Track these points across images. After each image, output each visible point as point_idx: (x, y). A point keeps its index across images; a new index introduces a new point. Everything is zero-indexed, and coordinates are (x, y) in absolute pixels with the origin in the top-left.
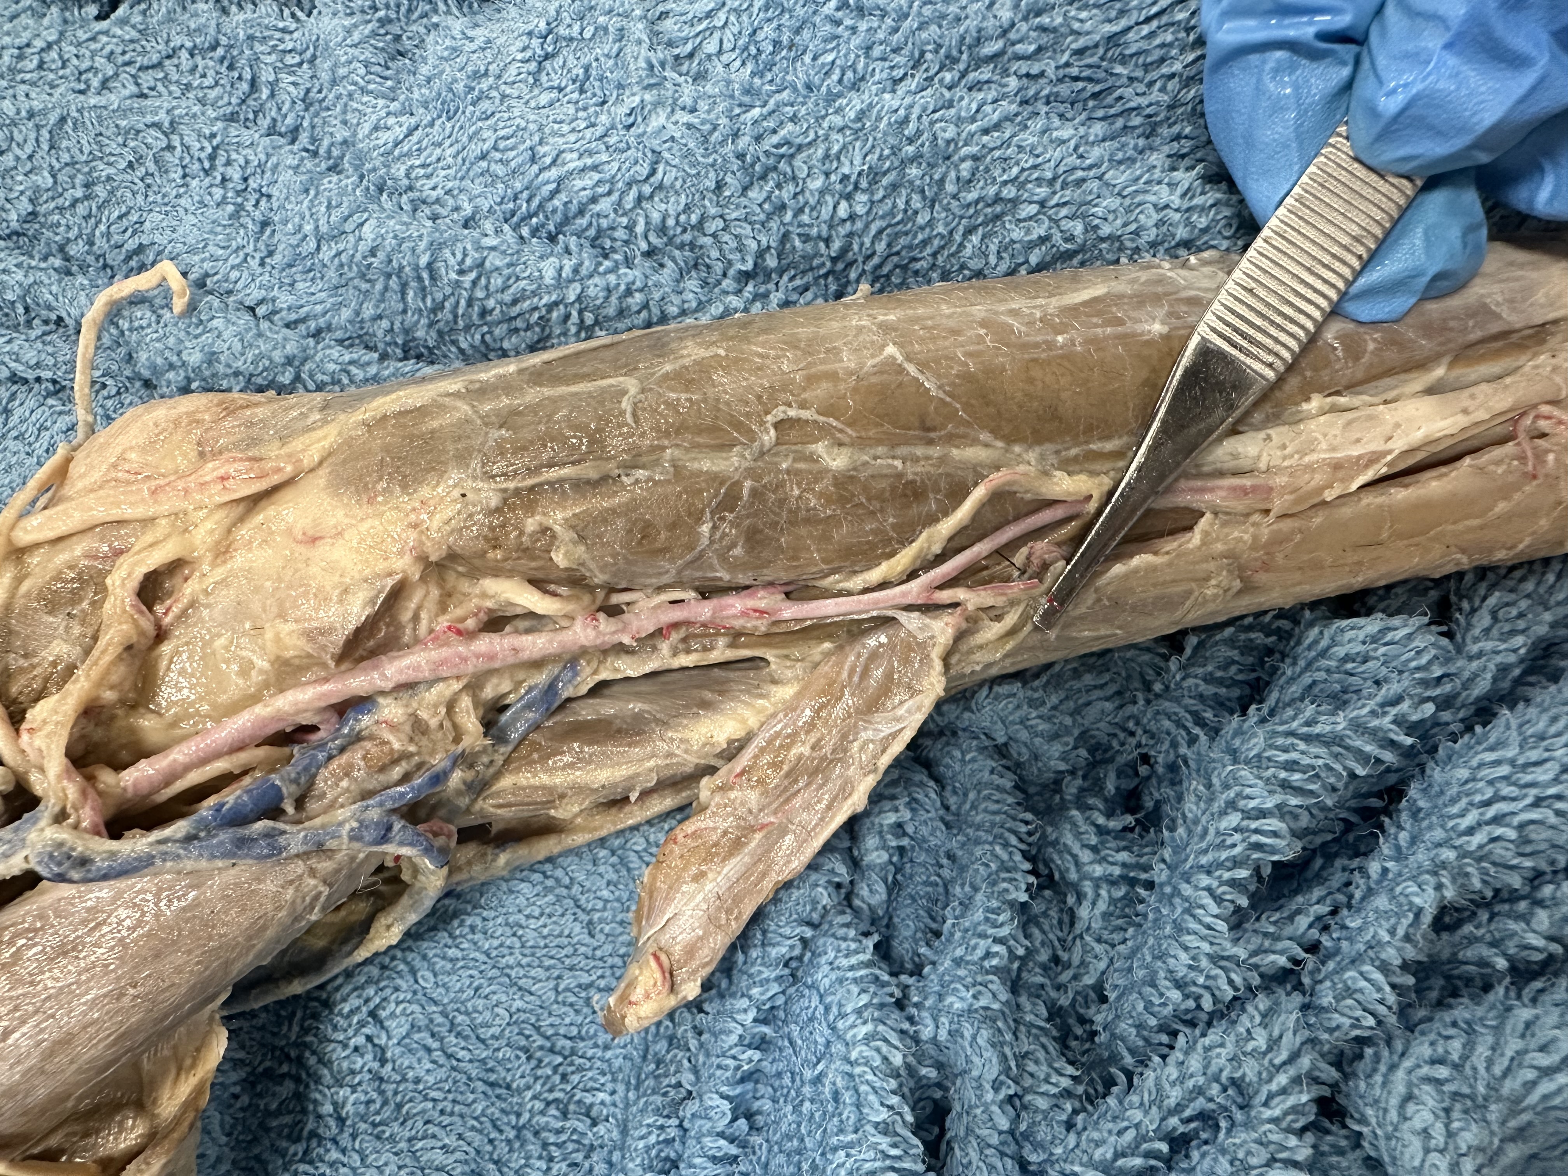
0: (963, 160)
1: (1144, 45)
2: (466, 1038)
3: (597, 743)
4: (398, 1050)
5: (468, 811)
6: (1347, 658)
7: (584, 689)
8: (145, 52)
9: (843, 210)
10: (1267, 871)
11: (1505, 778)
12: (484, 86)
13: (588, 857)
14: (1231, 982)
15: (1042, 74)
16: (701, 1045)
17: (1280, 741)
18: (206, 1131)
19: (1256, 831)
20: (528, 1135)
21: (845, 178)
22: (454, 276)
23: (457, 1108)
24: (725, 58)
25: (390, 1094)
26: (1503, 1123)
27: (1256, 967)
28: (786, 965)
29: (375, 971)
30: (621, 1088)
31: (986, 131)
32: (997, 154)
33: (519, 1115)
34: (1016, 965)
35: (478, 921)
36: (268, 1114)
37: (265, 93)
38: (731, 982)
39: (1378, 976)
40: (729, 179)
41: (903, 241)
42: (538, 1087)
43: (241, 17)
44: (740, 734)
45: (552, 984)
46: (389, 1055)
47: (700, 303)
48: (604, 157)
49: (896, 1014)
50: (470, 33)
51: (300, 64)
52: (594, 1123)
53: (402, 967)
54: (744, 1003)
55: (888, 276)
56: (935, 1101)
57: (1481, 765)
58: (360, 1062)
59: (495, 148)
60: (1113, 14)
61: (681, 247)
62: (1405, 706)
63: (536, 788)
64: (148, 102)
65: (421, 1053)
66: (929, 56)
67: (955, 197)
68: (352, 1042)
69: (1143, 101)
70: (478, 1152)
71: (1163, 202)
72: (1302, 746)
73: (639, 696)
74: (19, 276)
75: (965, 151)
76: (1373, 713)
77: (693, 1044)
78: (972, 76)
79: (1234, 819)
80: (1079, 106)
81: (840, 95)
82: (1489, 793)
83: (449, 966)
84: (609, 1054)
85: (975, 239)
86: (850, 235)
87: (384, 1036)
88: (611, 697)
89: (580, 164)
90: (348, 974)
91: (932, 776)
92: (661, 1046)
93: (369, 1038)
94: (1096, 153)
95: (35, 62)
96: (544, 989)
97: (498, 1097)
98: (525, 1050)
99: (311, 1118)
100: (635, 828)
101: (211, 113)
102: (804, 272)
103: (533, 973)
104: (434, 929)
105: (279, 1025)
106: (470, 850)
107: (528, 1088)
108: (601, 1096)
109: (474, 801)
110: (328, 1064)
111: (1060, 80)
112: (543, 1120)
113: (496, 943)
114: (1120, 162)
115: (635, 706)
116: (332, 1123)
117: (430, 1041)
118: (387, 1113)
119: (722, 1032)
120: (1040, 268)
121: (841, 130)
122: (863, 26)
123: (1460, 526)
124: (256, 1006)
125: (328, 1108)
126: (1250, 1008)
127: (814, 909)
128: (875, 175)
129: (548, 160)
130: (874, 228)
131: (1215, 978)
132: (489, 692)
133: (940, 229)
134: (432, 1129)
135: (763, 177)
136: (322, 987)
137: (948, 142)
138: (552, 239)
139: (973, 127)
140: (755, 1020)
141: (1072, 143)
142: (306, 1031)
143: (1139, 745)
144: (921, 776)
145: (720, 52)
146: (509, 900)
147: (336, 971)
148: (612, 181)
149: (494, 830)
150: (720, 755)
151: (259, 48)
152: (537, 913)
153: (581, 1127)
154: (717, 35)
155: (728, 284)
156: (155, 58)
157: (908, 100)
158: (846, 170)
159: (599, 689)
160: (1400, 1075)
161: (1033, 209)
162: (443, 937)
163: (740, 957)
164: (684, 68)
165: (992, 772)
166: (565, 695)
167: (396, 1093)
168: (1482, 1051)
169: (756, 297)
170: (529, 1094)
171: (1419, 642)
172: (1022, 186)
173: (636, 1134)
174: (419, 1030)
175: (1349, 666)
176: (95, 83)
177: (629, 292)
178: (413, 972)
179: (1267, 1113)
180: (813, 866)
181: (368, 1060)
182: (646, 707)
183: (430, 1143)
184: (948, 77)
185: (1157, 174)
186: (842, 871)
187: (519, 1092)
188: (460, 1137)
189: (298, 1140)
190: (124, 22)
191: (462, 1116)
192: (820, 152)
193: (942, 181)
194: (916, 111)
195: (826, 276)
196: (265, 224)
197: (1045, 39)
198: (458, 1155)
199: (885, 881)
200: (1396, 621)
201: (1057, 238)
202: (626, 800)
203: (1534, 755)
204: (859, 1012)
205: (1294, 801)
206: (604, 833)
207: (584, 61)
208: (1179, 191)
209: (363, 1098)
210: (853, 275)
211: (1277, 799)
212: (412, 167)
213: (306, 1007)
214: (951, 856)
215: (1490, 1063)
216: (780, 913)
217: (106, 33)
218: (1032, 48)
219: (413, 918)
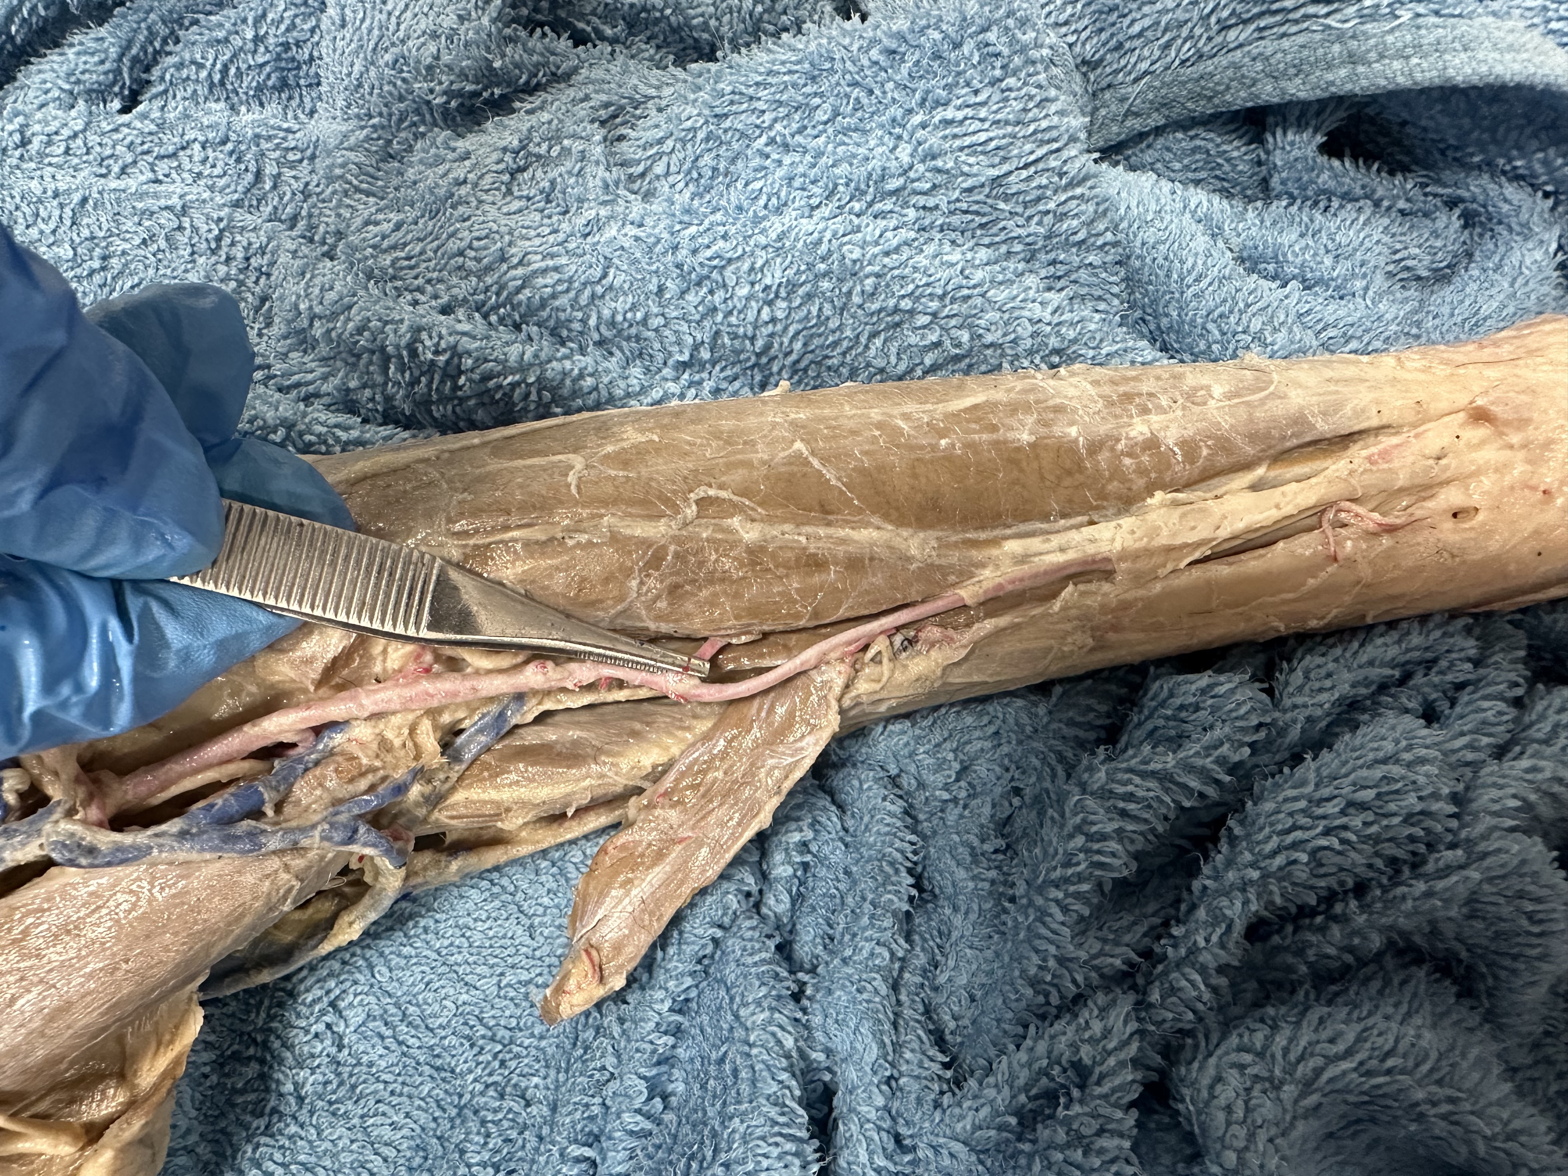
0: (867, 277)
1: (1022, 187)
2: (416, 1027)
3: (541, 764)
4: (354, 1037)
5: (425, 821)
6: (1182, 707)
7: (530, 718)
8: (161, 144)
9: (765, 314)
10: (1107, 888)
11: (1302, 811)
12: (463, 191)
13: (530, 866)
14: (1074, 981)
15: (937, 207)
16: (624, 1032)
17: (1120, 776)
18: (179, 1104)
19: (1099, 852)
20: (468, 1112)
21: (767, 288)
22: (430, 356)
23: (406, 1089)
24: (671, 179)
25: (345, 1076)
26: (1296, 1102)
27: (1096, 968)
28: (699, 962)
29: (336, 966)
30: (552, 1073)
31: (887, 254)
32: (896, 272)
33: (461, 1096)
34: (897, 965)
35: (431, 923)
36: (235, 1091)
37: (268, 186)
38: (651, 977)
39: (1197, 978)
40: (669, 284)
41: (816, 342)
42: (479, 1071)
43: (250, 117)
44: (663, 759)
45: (495, 980)
46: (346, 1041)
47: (643, 387)
48: (564, 260)
49: (791, 1005)
50: (453, 144)
51: (301, 161)
52: (528, 1104)
53: (361, 962)
54: (660, 994)
55: (805, 370)
56: (825, 1084)
57: (1286, 800)
58: (319, 1047)
59: (470, 247)
60: (997, 160)
61: (628, 339)
62: (1225, 749)
63: (485, 802)
64: (162, 188)
65: (376, 1040)
66: (841, 188)
67: (860, 306)
68: (313, 1029)
69: (1022, 232)
70: (423, 1129)
71: (1036, 317)
72: (1137, 780)
73: (578, 724)
75: (869, 269)
76: (1197, 754)
77: (616, 1030)
78: (878, 207)
79: (1080, 840)
80: (968, 234)
81: (764, 218)
82: (1290, 822)
83: (403, 962)
84: (543, 1043)
85: (878, 342)
86: (772, 335)
87: (342, 1024)
88: (554, 725)
89: (543, 264)
90: (312, 968)
91: (834, 802)
92: (590, 1034)
93: (329, 1026)
94: (978, 275)
95: (62, 149)
96: (489, 985)
97: (444, 1080)
98: (469, 1038)
99: (274, 1097)
100: (573, 842)
101: (219, 200)
102: (733, 364)
103: (478, 970)
104: (391, 929)
105: (248, 1012)
106: (426, 858)
107: (470, 1072)
108: (535, 1080)
109: (430, 812)
110: (290, 1048)
111: (952, 213)
112: (483, 1100)
113: (446, 943)
114: (1001, 283)
115: (574, 734)
116: (292, 1100)
117: (383, 1029)
118: (342, 1092)
119: (642, 1020)
120: (933, 369)
121: (765, 248)
122: (787, 160)
123: (1276, 599)
124: (229, 992)
125: (289, 1087)
126: (1090, 1003)
127: (725, 914)
128: (792, 286)
129: (515, 261)
130: (792, 330)
131: (1060, 977)
132: (446, 718)
133: (848, 333)
134: (382, 1108)
135: (699, 284)
136: (287, 978)
137: (854, 262)
138: (517, 327)
139: (877, 250)
140: (671, 1010)
141: (959, 267)
142: (271, 1018)
143: (1012, 779)
144: (824, 801)
145: (667, 174)
146: (459, 905)
147: (301, 963)
148: (570, 281)
149: (448, 840)
150: (646, 778)
151: (264, 145)
152: (484, 917)
153: (516, 1108)
154: (665, 159)
155: (667, 372)
156: (171, 149)
157: (821, 226)
158: (768, 281)
159: (543, 718)
160: (1213, 1061)
161: (926, 319)
162: (399, 936)
163: (659, 954)
164: (636, 186)
165: (884, 799)
166: (514, 721)
167: (351, 1075)
168: (1281, 1041)
169: (691, 384)
170: (470, 1078)
171: (1239, 697)
172: (918, 299)
173: (564, 1111)
174: (375, 1019)
175: (1184, 714)
176: (116, 169)
177: (581, 376)
178: (371, 967)
179: (1098, 1090)
180: (724, 876)
181: (327, 1045)
182: (584, 734)
183: (379, 1120)
184: (857, 206)
185: (1031, 293)
186: (750, 882)
187: (462, 1075)
188: (407, 1115)
189: (262, 1115)
190: (144, 116)
191: (410, 1097)
192: (746, 266)
193: (850, 293)
194: (828, 235)
195: (752, 367)
196: (264, 299)
197: (940, 179)
198: (405, 1132)
199: (790, 892)
200: (1222, 678)
201: (948, 343)
202: (564, 815)
203: (1326, 792)
204: (758, 1002)
205: (1130, 827)
206: (545, 845)
207: (550, 175)
208: (1050, 309)
209: (321, 1079)
210: (775, 369)
211: (1115, 825)
212: (398, 259)
213: (273, 997)
214: (847, 873)
215: (1286, 1051)
216: (695, 917)
217: (128, 125)
218: (928, 186)
219: (373, 916)
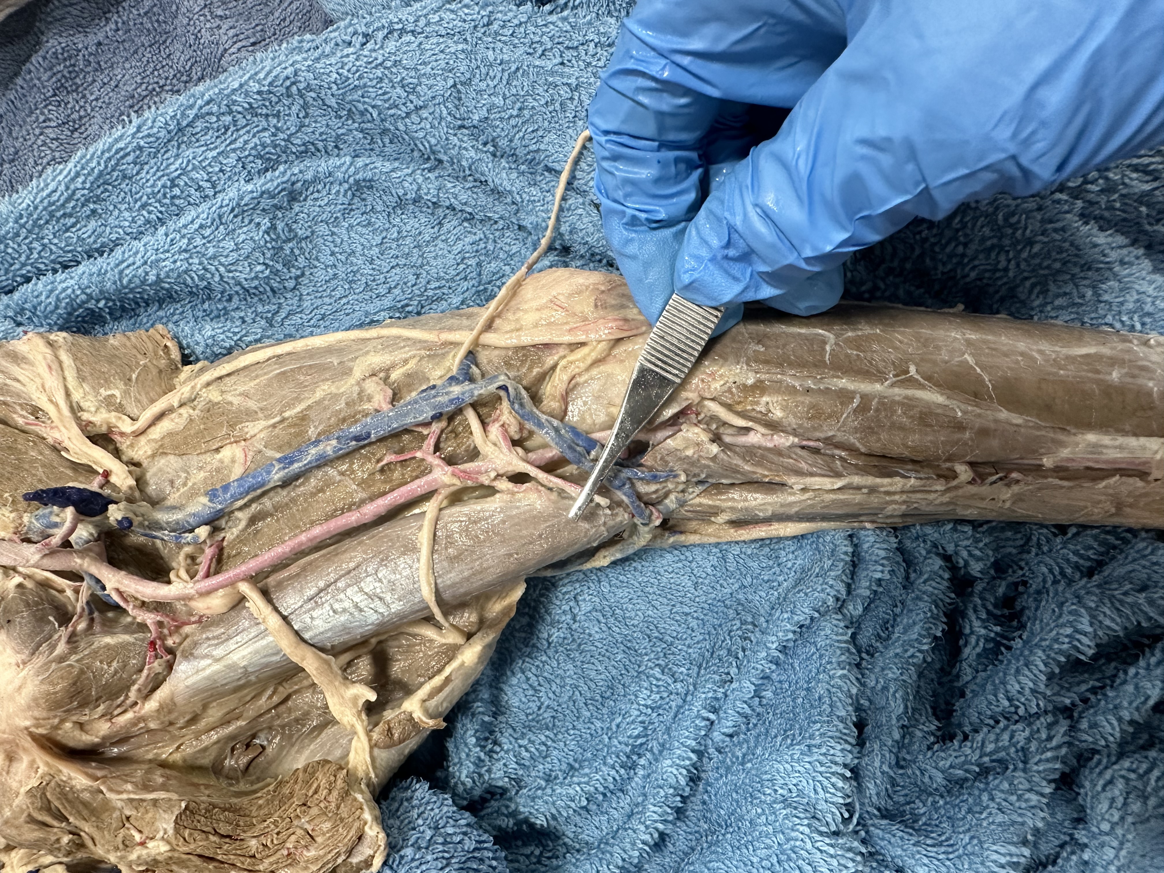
2: (619, 622)
4: (583, 618)
10: (1073, 661)
13: (706, 550)
19: (1078, 641)
20: (643, 677)
23: (608, 654)
25: (576, 637)
27: (1053, 701)
30: (694, 668)
33: (639, 666)
34: (925, 665)
35: (641, 566)
39: (1115, 722)
42: (652, 656)
45: (670, 608)
46: (578, 618)
49: (857, 670)
52: (676, 681)
58: (564, 618)
63: (712, 505)
65: (596, 622)
68: (563, 608)
70: (614, 678)
74: (472, 153)
77: (741, 654)
79: (1069, 630)
83: (618, 584)
84: (690, 651)
87: (578, 609)
92: (723, 653)
93: (571, 608)
96: (665, 609)
97: (630, 654)
98: (648, 636)
99: (535, 638)
103: (661, 599)
104: (621, 565)
106: (659, 532)
107: (646, 654)
108: (682, 669)
110: (550, 614)
112: (651, 672)
113: (646, 579)
116: (545, 643)
117: (601, 618)
118: (573, 646)
125: (545, 635)
126: (1042, 719)
127: (822, 606)
131: (1030, 701)
134: (593, 660)
143: (1023, 575)
144: (899, 559)
146: (658, 560)
149: (670, 524)
152: (670, 570)
153: (669, 681)
160: (1109, 771)
165: (940, 567)
167: (579, 638)
170: (646, 658)
174: (596, 611)
176: (540, 51)
178: (600, 582)
181: (568, 618)
183: (591, 666)
187: (641, 655)
189: (527, 646)
190: (564, 19)
191: (609, 658)
198: (603, 677)
199: (863, 605)
209: (562, 635)
219: (619, 556)
